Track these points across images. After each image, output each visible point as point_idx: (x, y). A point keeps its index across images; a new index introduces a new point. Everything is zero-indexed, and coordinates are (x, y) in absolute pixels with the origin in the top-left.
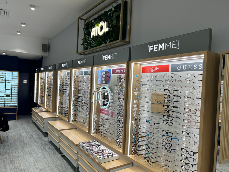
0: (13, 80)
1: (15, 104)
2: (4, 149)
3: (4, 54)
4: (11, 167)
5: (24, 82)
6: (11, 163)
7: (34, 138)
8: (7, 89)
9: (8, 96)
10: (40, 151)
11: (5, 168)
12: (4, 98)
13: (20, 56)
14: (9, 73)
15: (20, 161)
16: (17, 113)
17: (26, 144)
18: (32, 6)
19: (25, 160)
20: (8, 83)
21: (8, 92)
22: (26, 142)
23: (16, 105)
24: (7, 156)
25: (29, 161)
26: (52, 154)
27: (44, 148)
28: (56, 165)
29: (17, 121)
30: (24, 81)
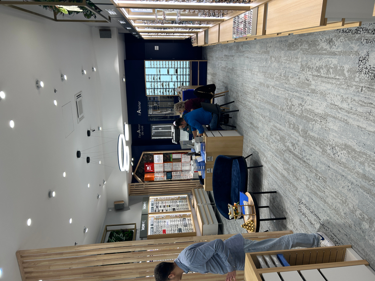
0: (156, 67)
1: (186, 64)
2: (233, 93)
3: (124, 80)
4: (249, 96)
5: (158, 49)
6: (246, 94)
7: (229, 56)
8: (168, 73)
9: (177, 71)
10: (242, 58)
11: (250, 102)
12: (179, 77)
13: (123, 58)
14: (148, 71)
15: (247, 85)
16: (198, 61)
17: (233, 68)
18: (62, 79)
19: (248, 80)
20: (160, 72)
21: (172, 71)
22: (231, 68)
23: (188, 62)
24: (240, 94)
25: (249, 77)
26: (248, 48)
27: (241, 52)
28: (260, 51)
29: (208, 61)
30: (156, 49)
